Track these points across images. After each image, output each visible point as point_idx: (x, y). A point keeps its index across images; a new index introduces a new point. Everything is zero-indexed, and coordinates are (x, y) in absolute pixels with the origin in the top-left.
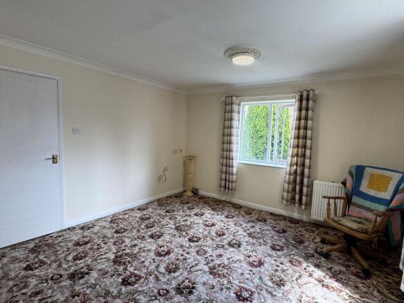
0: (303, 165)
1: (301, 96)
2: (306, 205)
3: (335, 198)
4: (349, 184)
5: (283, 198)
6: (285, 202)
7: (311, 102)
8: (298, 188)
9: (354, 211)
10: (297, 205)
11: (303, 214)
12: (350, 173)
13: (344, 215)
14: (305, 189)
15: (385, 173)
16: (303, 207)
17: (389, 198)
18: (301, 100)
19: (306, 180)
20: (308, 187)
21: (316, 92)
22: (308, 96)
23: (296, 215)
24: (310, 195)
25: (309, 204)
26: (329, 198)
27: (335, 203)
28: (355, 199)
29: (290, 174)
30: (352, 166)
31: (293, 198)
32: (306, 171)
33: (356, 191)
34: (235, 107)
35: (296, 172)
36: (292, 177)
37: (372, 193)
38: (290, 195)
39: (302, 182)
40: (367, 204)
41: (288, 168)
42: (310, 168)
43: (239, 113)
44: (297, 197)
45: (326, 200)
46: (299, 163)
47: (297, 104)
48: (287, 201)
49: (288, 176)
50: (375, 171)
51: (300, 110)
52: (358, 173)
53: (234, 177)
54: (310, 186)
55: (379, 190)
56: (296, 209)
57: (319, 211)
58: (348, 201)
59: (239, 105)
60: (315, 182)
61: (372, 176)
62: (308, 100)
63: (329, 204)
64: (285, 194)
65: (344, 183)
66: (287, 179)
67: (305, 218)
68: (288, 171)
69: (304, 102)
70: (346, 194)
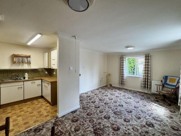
0: (148, 76)
1: (146, 56)
2: (149, 88)
3: (159, 85)
4: (163, 81)
5: (141, 86)
6: (142, 88)
7: (149, 57)
8: (146, 83)
9: (165, 89)
10: (146, 88)
11: (148, 91)
12: (163, 78)
13: (162, 90)
14: (149, 83)
15: (174, 78)
16: (149, 89)
17: (176, 85)
18: (146, 57)
19: (149, 81)
20: (150, 83)
21: (151, 55)
22: (148, 55)
23: (146, 92)
24: (151, 85)
25: (150, 88)
26: (157, 85)
27: (159, 87)
28: (165, 86)
29: (144, 79)
30: (164, 76)
31: (145, 86)
32: (149, 78)
33: (166, 83)
34: (124, 59)
35: (145, 78)
36: (144, 80)
37: (171, 84)
38: (144, 85)
39: (148, 81)
40: (169, 87)
41: (143, 77)
42: (150, 77)
43: (125, 61)
44: (146, 86)
45: (156, 86)
46: (146, 75)
47: (145, 58)
48: (143, 87)
49: (143, 80)
50: (171, 77)
51: (146, 60)
52: (166, 78)
53: (125, 80)
54: (151, 82)
55: (173, 83)
56: (146, 90)
57: (154, 89)
58: (163, 86)
59: (125, 58)
60: (152, 81)
61: (170, 78)
62: (148, 57)
63: (157, 87)
64: (142, 85)
65: (162, 81)
66: (143, 81)
67: (149, 92)
68: (143, 78)
69: (147, 58)
70: (163, 84)
